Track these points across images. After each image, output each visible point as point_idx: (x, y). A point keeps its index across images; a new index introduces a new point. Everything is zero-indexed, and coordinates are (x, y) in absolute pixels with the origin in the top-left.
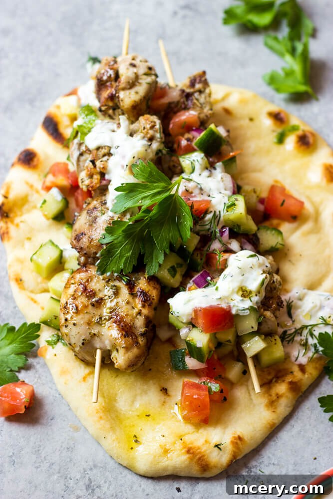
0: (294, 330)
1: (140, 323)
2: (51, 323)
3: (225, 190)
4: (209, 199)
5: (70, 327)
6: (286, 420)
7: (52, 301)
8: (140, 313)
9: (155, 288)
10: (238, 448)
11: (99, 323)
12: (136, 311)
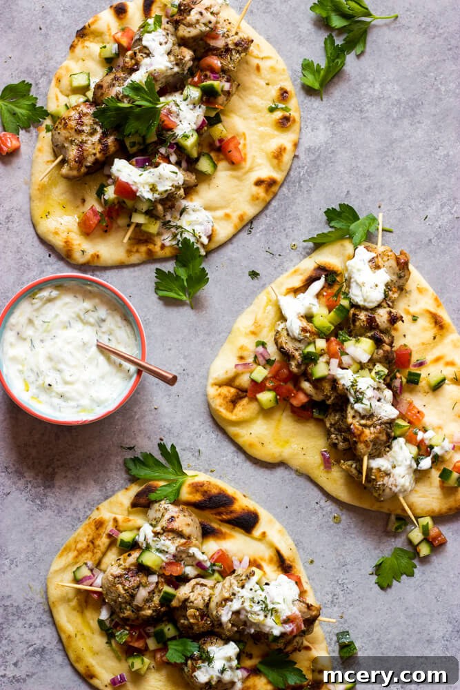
0: (175, 224)
1: (91, 159)
2: (55, 118)
3: (195, 124)
4: (179, 123)
5: (56, 132)
6: (133, 265)
7: (65, 107)
8: (95, 154)
9: (115, 146)
10: (93, 261)
11: (72, 142)
12: (94, 151)
